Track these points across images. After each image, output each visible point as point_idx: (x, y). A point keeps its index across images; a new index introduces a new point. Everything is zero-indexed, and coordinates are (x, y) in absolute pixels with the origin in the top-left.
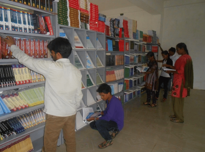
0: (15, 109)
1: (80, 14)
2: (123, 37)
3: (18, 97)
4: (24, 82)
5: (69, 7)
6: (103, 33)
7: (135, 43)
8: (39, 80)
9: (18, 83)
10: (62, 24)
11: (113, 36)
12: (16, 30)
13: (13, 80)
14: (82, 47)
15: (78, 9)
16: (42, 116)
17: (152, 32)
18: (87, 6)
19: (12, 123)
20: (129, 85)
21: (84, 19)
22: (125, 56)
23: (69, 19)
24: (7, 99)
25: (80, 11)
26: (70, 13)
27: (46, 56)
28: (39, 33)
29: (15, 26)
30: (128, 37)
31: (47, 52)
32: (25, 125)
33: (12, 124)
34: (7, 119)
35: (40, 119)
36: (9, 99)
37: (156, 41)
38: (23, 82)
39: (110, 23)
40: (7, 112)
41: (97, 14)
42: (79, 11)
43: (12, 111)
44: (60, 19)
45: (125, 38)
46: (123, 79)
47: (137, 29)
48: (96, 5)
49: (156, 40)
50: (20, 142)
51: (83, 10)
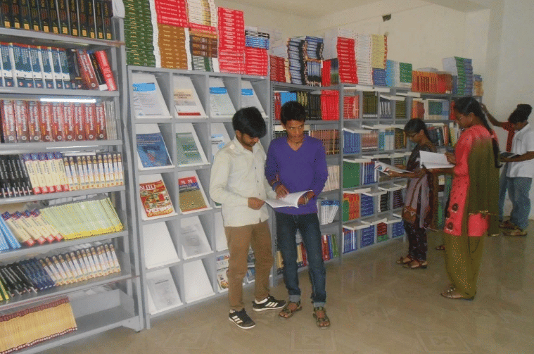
0: (31, 242)
1: (191, 36)
2: (337, 83)
3: (38, 218)
4: (52, 190)
5: (158, 23)
6: (262, 78)
7: (382, 96)
8: (85, 186)
9: (37, 191)
10: (138, 65)
11: (298, 82)
12: (29, 85)
13: (27, 185)
14: (198, 114)
15: (183, 27)
16: (97, 263)
17: (454, 63)
18: (210, 17)
19: (28, 268)
20: (360, 209)
21: (203, 47)
22: (342, 133)
23: (157, 52)
24: (17, 221)
25: (190, 30)
26: (161, 38)
27: (102, 136)
28: (79, 89)
29: (27, 77)
30: (355, 80)
31: (105, 127)
32: (59, 277)
33: (28, 272)
34: (18, 262)
35: (94, 269)
36: (20, 221)
37: (471, 88)
38: (48, 188)
39: (289, 50)
40: (14, 247)
41: (241, 33)
42: (186, 30)
43: (25, 245)
44: (132, 54)
45: (343, 84)
46: (339, 191)
47: (388, 58)
48: (235, 11)
49: (472, 85)
50: (45, 308)
51: (200, 27)
